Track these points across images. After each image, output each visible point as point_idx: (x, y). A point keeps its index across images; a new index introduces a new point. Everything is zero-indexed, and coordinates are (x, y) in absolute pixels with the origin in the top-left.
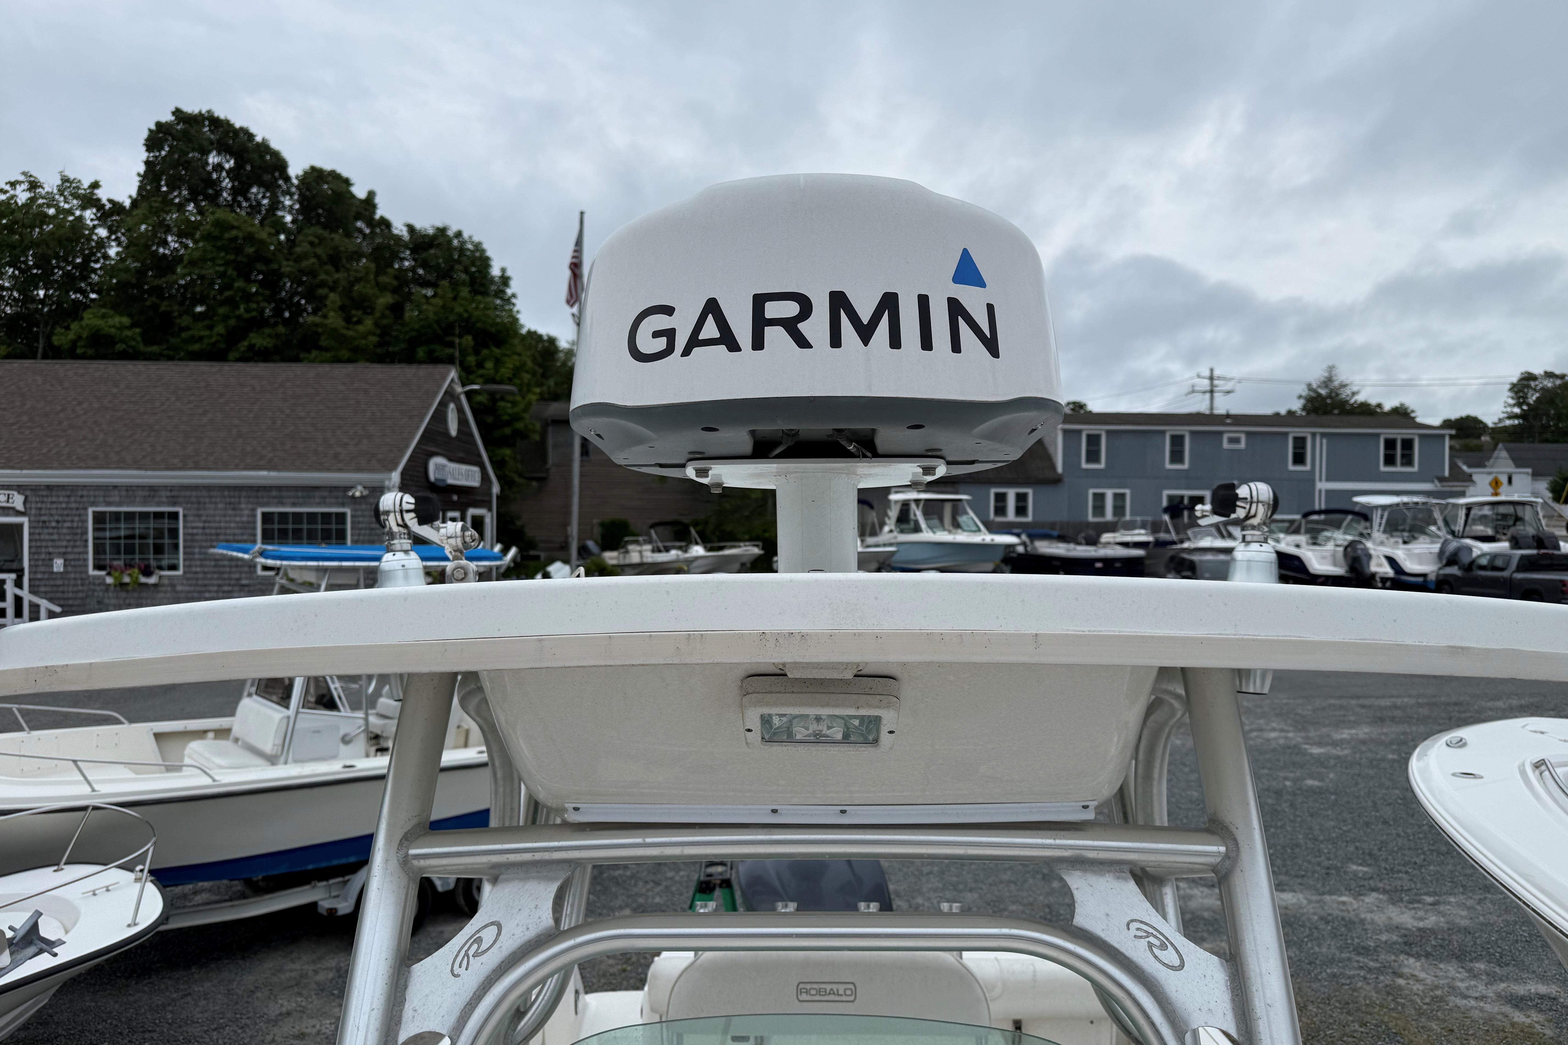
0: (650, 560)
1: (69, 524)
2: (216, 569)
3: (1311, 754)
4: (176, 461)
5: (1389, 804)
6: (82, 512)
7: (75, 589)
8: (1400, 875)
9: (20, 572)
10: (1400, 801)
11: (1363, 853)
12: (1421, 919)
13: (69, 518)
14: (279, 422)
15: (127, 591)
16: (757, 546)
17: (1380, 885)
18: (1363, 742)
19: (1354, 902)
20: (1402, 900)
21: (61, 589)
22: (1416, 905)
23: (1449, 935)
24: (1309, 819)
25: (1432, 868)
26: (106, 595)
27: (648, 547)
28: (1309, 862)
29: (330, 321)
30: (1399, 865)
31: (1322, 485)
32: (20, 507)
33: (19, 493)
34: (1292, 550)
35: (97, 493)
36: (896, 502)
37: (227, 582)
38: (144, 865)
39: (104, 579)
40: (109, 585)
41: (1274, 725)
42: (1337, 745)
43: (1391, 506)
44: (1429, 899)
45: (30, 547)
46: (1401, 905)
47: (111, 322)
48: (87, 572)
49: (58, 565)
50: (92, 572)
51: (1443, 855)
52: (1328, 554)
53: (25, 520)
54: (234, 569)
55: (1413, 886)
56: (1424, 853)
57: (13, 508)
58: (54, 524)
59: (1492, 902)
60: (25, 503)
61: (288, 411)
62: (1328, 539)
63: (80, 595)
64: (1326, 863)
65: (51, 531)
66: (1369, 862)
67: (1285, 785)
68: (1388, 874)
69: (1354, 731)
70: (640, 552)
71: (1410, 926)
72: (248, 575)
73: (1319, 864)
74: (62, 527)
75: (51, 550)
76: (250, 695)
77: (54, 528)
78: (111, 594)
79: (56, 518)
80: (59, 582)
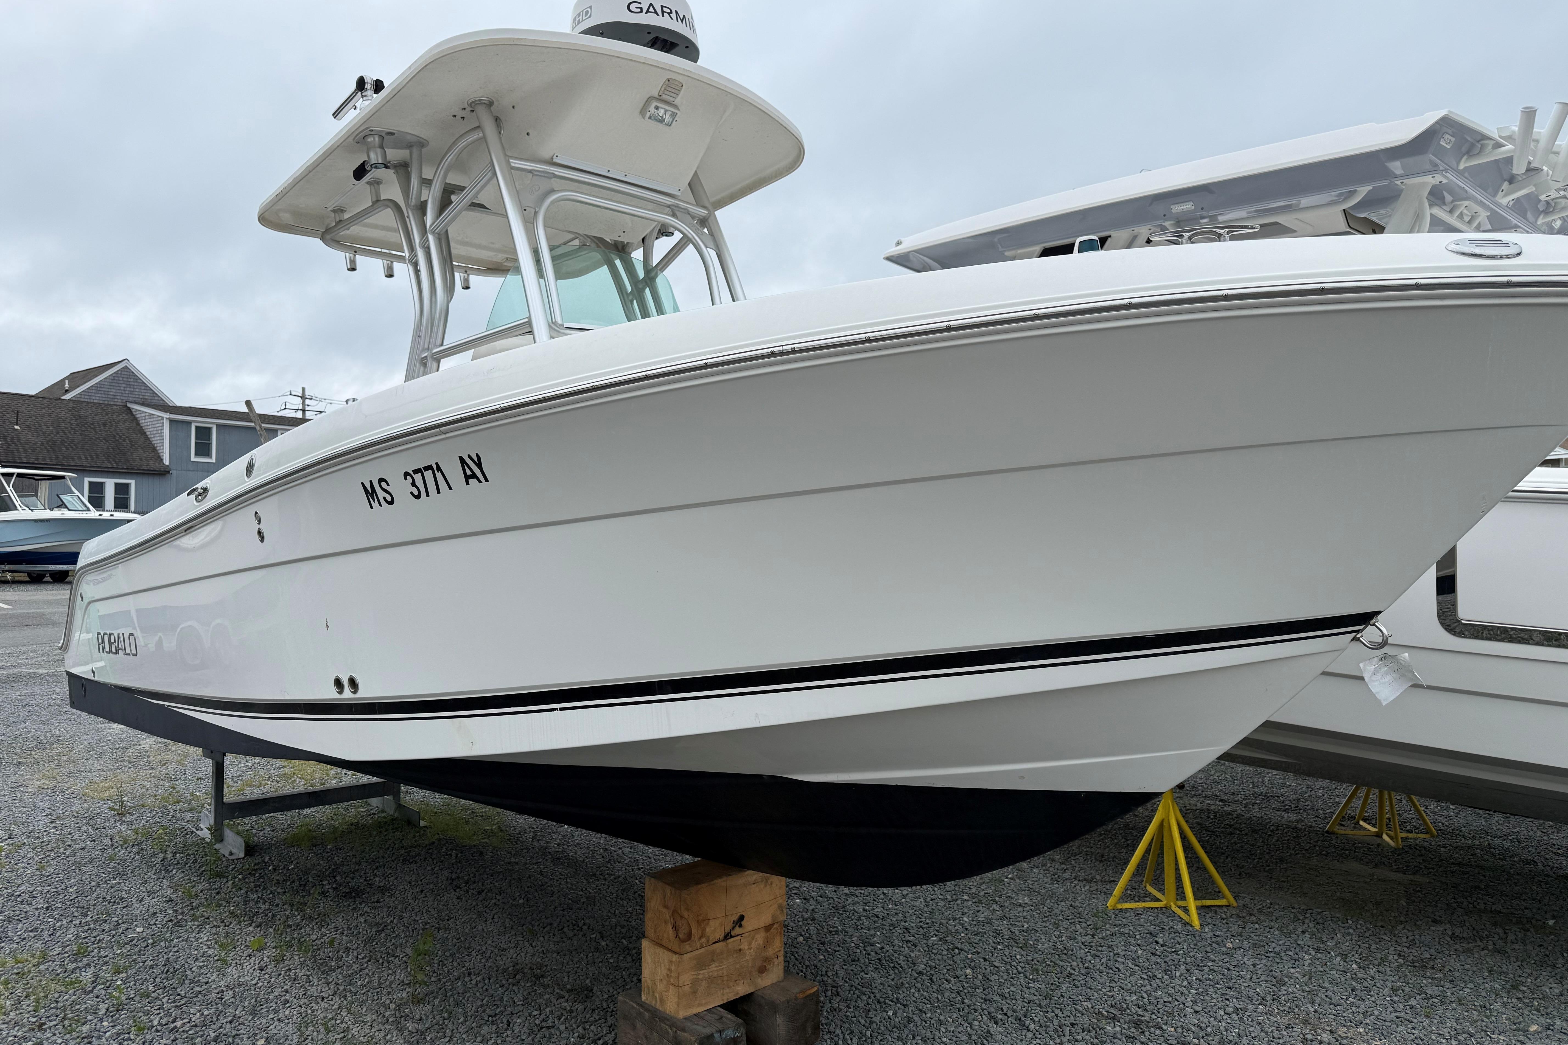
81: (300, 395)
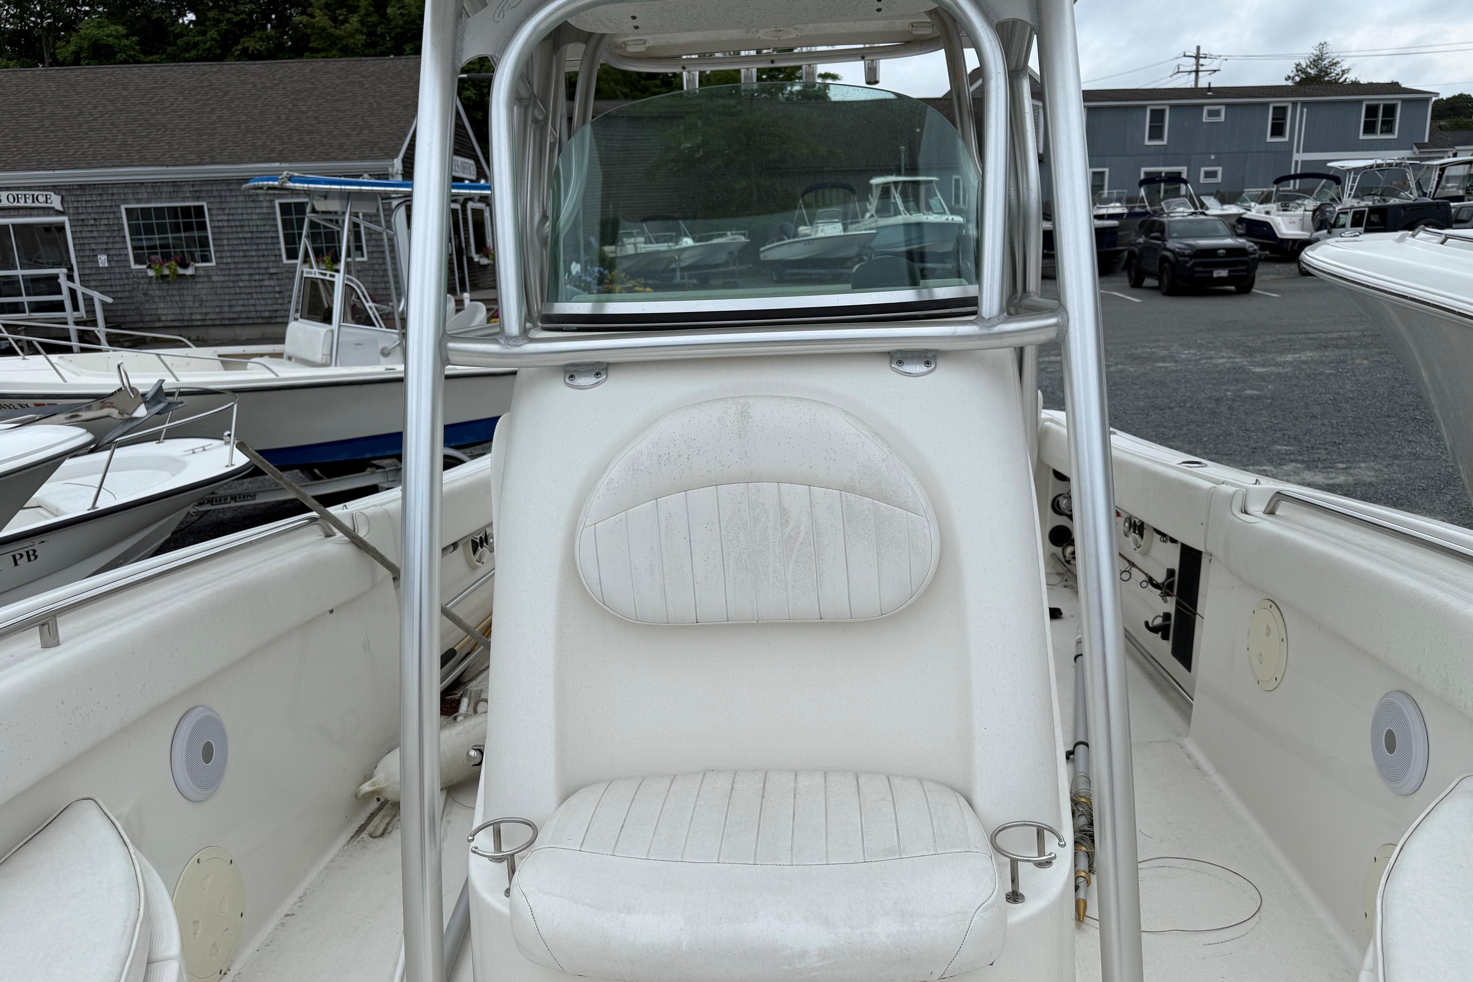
0: (643, 250)
1: (106, 222)
2: (245, 260)
3: (1254, 373)
4: (193, 157)
5: (1319, 404)
6: (116, 209)
7: (122, 283)
8: (1320, 451)
9: (71, 269)
10: (1330, 402)
11: (1289, 437)
12: (1332, 478)
13: (105, 216)
14: (283, 117)
15: (168, 283)
16: (744, 235)
17: (1300, 458)
18: (1305, 363)
19: (1273, 469)
20: (1317, 467)
21: (109, 283)
22: (1329, 470)
23: (1355, 488)
24: (1244, 416)
25: (1349, 445)
26: (150, 287)
27: (641, 239)
28: (1239, 445)
29: (317, 19)
30: (1320, 444)
31: (1299, 157)
32: (58, 206)
33: (55, 193)
34: (1262, 217)
35: (126, 191)
36: (877, 185)
37: (257, 271)
38: (230, 431)
39: (146, 272)
40: (151, 277)
41: (1223, 354)
42: (1280, 366)
43: (1365, 168)
44: (1341, 466)
45: (74, 245)
46: (1316, 470)
47: (107, 31)
48: (130, 266)
49: (103, 260)
50: (134, 266)
51: (1361, 436)
52: (1297, 219)
53: (65, 219)
54: (261, 259)
55: (1329, 457)
56: (1344, 436)
57: (53, 208)
58: (92, 222)
59: (1398, 466)
60: (62, 202)
61: (290, 106)
62: (1300, 205)
63: (127, 288)
64: (1254, 445)
65: (90, 229)
66: (1293, 444)
67: (1226, 395)
68: (1308, 451)
69: (1298, 355)
70: (635, 244)
71: (1320, 483)
72: (275, 264)
73: (1247, 446)
74: (100, 225)
75: (93, 247)
76: (296, 319)
77: (93, 225)
78: (154, 287)
79: (93, 216)
80: (106, 277)
81: (1194, 55)
